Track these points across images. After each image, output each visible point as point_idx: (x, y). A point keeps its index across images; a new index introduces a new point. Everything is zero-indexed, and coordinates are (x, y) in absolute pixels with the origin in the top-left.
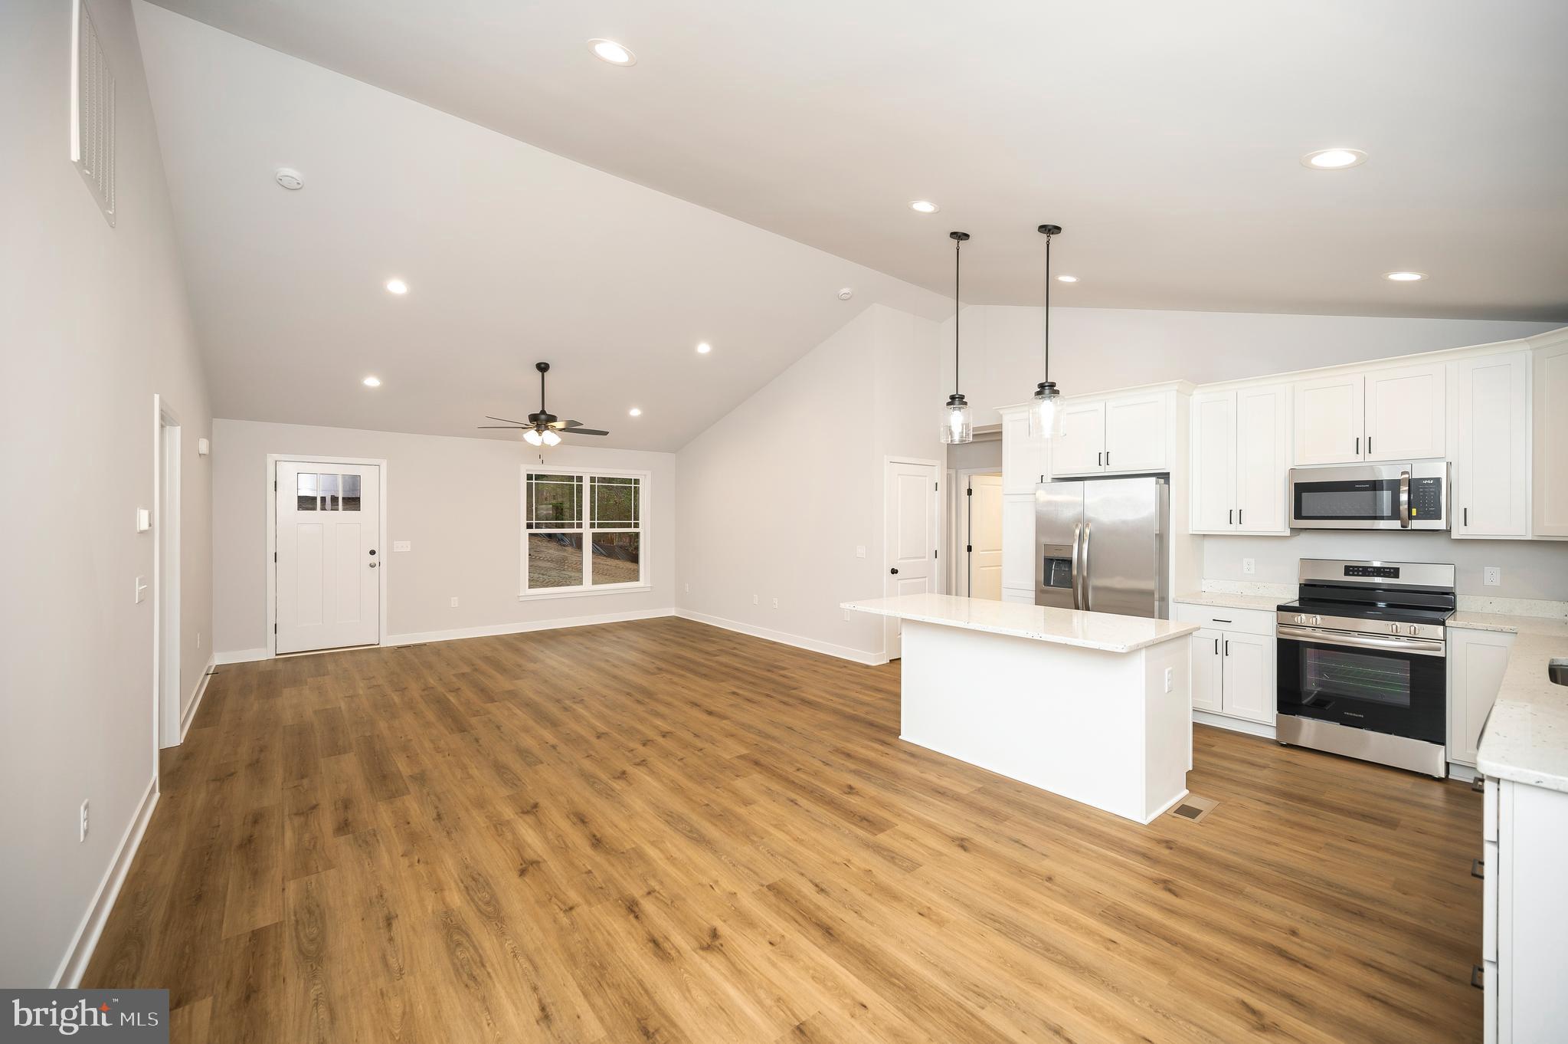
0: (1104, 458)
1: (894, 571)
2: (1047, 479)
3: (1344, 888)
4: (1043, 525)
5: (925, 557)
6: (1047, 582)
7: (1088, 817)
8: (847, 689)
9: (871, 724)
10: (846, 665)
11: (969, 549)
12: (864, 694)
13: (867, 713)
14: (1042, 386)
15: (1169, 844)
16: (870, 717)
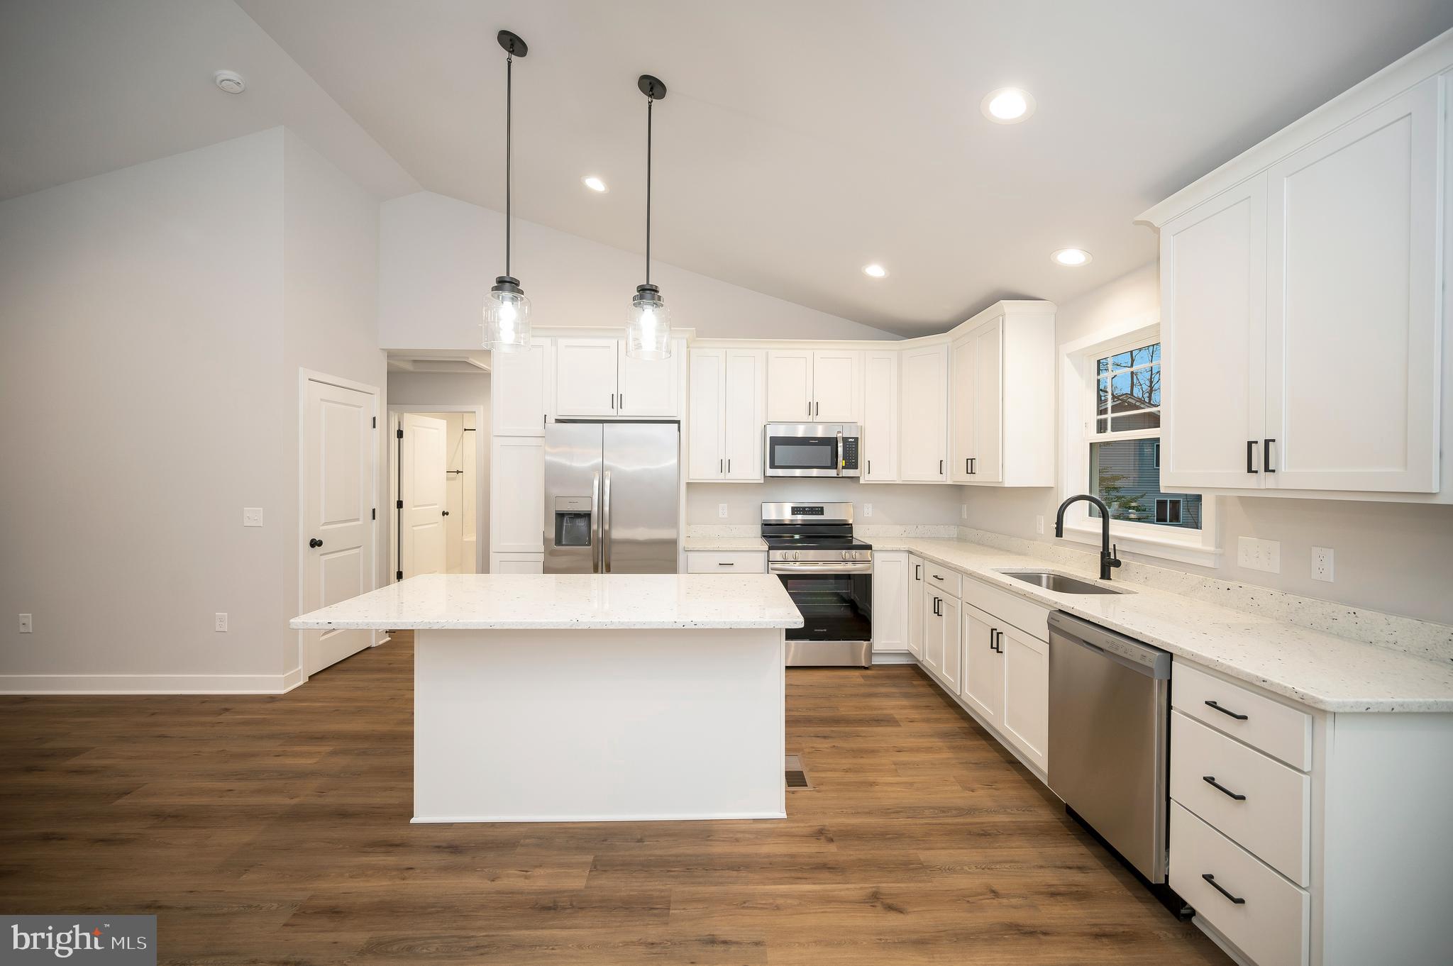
0: (617, 400)
1: (315, 543)
2: (551, 419)
3: (950, 809)
4: (553, 476)
5: (358, 520)
6: (558, 541)
7: (737, 840)
8: (253, 755)
9: (343, 814)
10: (227, 706)
11: (400, 504)
12: (296, 755)
13: (321, 792)
14: (642, 289)
15: (821, 834)
16: (330, 800)
